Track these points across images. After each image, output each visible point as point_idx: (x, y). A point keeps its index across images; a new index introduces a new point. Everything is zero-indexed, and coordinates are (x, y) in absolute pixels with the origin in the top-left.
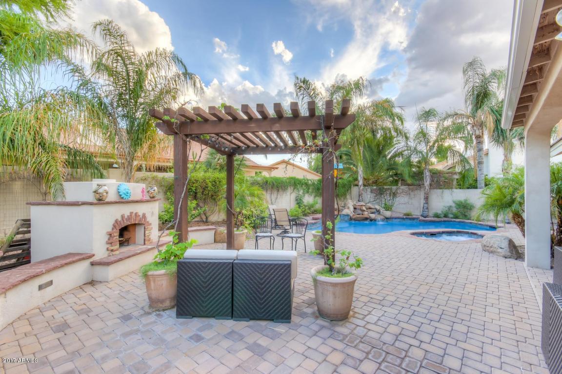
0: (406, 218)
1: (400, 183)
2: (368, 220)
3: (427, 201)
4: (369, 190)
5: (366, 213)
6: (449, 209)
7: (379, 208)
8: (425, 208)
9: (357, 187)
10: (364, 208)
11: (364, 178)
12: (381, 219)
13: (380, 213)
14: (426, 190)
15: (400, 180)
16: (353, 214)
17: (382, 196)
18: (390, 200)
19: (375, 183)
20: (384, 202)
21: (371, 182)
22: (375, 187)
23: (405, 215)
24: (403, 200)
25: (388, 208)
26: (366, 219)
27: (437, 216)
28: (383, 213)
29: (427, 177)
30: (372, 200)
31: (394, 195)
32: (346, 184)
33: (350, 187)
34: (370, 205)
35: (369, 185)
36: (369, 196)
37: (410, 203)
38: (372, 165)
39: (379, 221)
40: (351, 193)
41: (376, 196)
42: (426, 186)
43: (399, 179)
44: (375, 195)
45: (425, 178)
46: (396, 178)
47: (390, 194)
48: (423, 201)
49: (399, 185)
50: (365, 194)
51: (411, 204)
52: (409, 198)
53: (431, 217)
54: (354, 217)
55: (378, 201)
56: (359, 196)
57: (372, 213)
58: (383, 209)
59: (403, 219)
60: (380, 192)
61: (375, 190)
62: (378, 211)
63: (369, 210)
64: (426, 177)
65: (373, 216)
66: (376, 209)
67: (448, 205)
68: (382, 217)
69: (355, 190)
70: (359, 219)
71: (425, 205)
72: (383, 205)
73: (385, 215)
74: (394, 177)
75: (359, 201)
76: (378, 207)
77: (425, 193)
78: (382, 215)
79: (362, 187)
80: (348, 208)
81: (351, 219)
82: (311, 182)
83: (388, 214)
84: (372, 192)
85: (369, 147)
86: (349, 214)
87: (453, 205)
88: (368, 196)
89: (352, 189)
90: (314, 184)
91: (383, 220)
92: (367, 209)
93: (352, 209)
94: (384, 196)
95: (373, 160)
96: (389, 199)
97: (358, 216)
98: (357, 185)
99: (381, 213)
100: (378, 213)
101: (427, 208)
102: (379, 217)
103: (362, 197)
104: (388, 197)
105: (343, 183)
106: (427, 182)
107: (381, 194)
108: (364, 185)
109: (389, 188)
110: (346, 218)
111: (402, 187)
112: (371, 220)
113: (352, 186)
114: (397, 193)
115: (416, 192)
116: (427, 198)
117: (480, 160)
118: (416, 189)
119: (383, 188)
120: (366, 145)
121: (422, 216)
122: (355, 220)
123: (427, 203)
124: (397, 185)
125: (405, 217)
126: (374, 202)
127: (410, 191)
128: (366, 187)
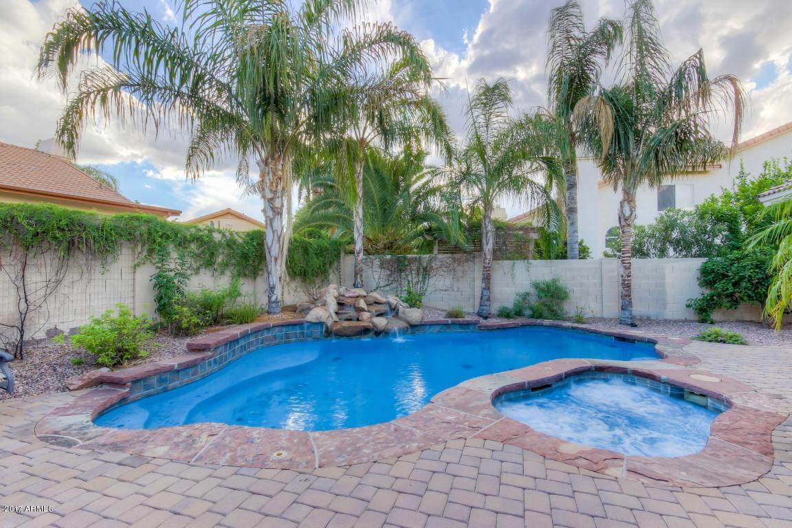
0: (453, 324)
1: (436, 247)
2: (371, 334)
3: (489, 283)
4: (377, 262)
5: (366, 315)
6: (524, 299)
7: (395, 302)
8: (485, 298)
9: (352, 256)
10: (362, 304)
11: (368, 239)
12: (399, 330)
13: (397, 313)
14: (487, 261)
15: (437, 242)
16: (335, 318)
17: (403, 274)
18: (417, 283)
19: (390, 247)
20: (406, 288)
21: (380, 245)
22: (388, 257)
23: (450, 315)
24: (441, 282)
25: (413, 302)
26: (366, 331)
27: (504, 314)
28: (404, 313)
29: (489, 234)
30: (382, 284)
31: (426, 272)
32: (327, 250)
33: (338, 256)
34: (377, 295)
35: (377, 252)
36: (376, 277)
37: (455, 289)
38: (383, 211)
39: (394, 335)
40: (338, 269)
41: (390, 276)
42: (487, 252)
43: (435, 238)
44: (389, 273)
45: (484, 236)
46: (429, 238)
47: (418, 270)
48: (479, 284)
49: (436, 252)
50: (370, 271)
51: (458, 291)
52: (453, 278)
53: (493, 316)
54: (334, 328)
55: (394, 285)
56: (356, 274)
57: (380, 315)
58: (405, 305)
59: (446, 325)
60: (399, 267)
61: (389, 261)
62: (394, 309)
63: (374, 309)
64: (487, 233)
65: (381, 322)
66: (389, 304)
67: (522, 290)
68: (403, 324)
69: (347, 263)
70: (348, 332)
71: (485, 293)
72: (405, 295)
73: (410, 319)
74: (426, 236)
75: (355, 286)
76: (393, 300)
77: (485, 267)
78: (401, 319)
79: (361, 256)
80: (324, 304)
81: (328, 333)
82: (224, 235)
83: (415, 315)
84: (382, 266)
85: (377, 171)
86: (324, 319)
87: (533, 291)
88: (375, 274)
89: (341, 260)
90: (231, 244)
91: (403, 332)
92: (369, 305)
93: (333, 306)
94: (407, 275)
95: (384, 202)
96: (415, 280)
97: (346, 324)
98: (352, 252)
99: (400, 314)
100: (394, 313)
101: (489, 299)
102: (396, 325)
103: (361, 276)
104: (413, 277)
105: (319, 246)
106: (489, 246)
107: (401, 271)
108: (367, 252)
109: (416, 258)
110: (317, 332)
111: (440, 256)
112: (378, 333)
113: (342, 254)
114: (431, 268)
115: (467, 266)
116: (487, 279)
117: (572, 206)
118: (467, 261)
119: (405, 258)
120: (371, 165)
121: (479, 314)
122: (339, 334)
123: (489, 289)
124: (431, 251)
125: (450, 320)
126: (387, 288)
127: (456, 265)
128: (371, 256)
